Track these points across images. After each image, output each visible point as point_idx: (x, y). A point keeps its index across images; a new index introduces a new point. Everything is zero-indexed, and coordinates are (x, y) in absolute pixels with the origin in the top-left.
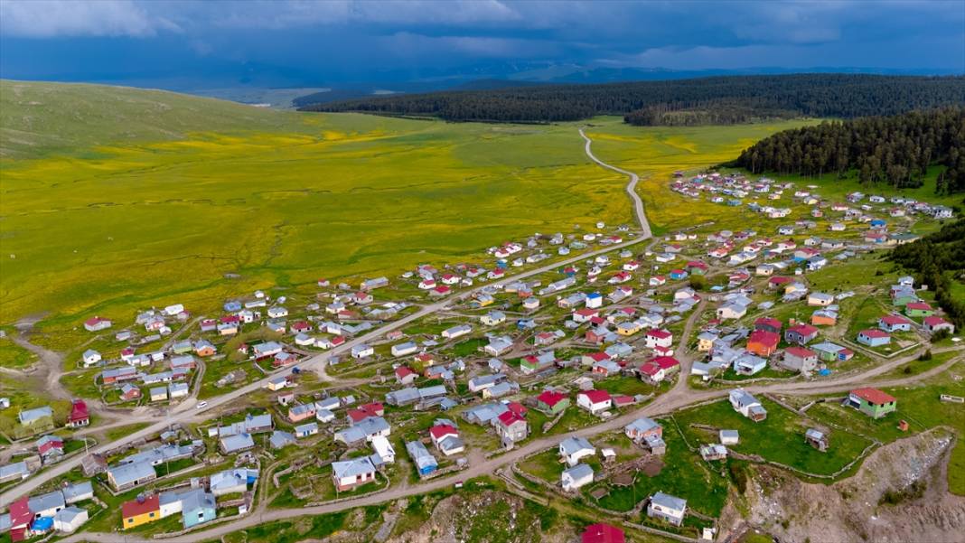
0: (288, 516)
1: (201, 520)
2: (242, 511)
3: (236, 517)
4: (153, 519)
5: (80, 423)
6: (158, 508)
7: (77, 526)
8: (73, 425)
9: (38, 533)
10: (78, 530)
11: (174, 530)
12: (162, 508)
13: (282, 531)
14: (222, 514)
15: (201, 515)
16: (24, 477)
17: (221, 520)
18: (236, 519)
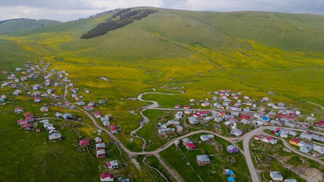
0: (321, 163)
1: (304, 151)
2: (314, 155)
3: (312, 156)
4: (296, 145)
5: (320, 126)
6: (298, 143)
7: (284, 137)
8: (317, 125)
9: (277, 134)
10: (283, 138)
11: (297, 149)
12: (299, 143)
13: (316, 165)
14: (310, 153)
15: (304, 150)
16: (292, 127)
17: (308, 154)
18: (310, 156)
